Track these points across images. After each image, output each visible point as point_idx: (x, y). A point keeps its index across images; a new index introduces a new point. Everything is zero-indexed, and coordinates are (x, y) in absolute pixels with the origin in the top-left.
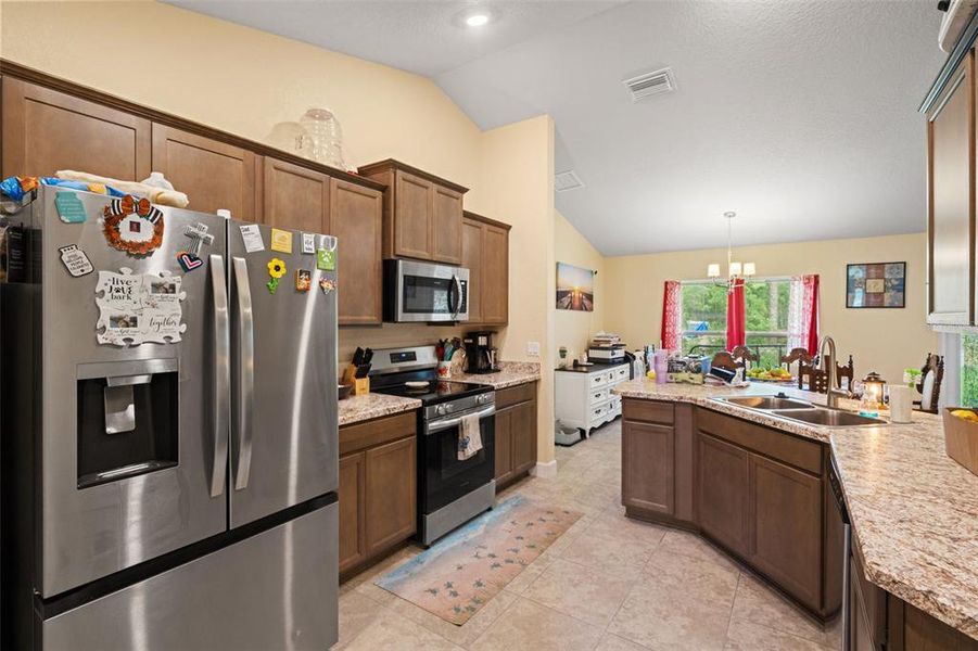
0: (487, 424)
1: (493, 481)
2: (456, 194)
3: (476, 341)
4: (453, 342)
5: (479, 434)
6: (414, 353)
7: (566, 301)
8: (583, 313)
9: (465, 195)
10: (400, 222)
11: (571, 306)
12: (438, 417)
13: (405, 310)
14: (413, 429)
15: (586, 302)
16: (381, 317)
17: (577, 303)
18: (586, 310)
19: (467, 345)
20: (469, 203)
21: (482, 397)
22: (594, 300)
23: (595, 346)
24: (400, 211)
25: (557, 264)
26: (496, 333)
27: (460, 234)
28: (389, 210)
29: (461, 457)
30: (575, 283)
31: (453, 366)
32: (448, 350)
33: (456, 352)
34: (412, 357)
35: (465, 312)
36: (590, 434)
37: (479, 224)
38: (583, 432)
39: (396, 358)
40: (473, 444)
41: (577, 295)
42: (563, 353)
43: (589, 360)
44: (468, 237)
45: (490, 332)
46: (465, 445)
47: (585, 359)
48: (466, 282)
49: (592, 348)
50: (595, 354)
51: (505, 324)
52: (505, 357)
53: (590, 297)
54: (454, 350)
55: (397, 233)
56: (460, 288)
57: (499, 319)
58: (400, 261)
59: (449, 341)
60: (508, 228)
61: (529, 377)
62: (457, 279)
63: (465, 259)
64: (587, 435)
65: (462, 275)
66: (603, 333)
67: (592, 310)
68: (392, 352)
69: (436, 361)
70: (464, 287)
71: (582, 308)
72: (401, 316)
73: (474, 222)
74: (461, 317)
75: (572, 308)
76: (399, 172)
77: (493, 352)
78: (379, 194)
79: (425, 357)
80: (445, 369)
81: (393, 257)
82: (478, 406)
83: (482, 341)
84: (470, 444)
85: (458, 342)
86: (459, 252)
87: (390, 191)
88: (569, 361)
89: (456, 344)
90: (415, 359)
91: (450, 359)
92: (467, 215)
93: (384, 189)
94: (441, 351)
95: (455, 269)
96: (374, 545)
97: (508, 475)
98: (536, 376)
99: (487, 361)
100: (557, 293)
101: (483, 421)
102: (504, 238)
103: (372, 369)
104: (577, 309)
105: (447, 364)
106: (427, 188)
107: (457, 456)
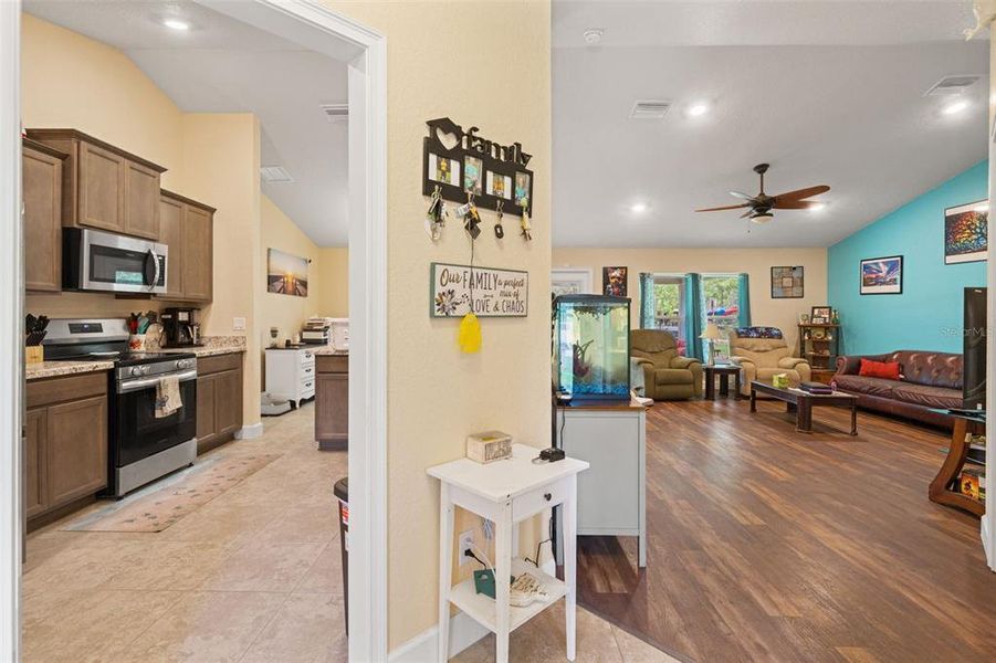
0: (187, 388)
1: (195, 440)
2: (152, 172)
3: (175, 316)
4: (147, 315)
5: (178, 394)
6: (100, 325)
7: (278, 285)
8: (297, 298)
9: (162, 174)
10: (85, 192)
11: (284, 291)
12: (134, 377)
13: (92, 278)
14: (104, 389)
15: (300, 288)
16: (60, 284)
17: (290, 288)
18: (300, 295)
19: (164, 320)
20: (166, 182)
21: (182, 362)
22: (309, 286)
23: (309, 328)
24: (85, 182)
25: (269, 250)
26: (199, 309)
27: (156, 209)
28: (71, 178)
29: (158, 414)
30: (289, 269)
31: (148, 340)
32: (142, 323)
33: (151, 327)
34: (98, 328)
35: (163, 285)
36: (301, 405)
37: (179, 203)
38: (293, 404)
39: (74, 328)
40: (172, 402)
41: (290, 280)
42: (274, 333)
43: (302, 340)
44: (166, 214)
45: (192, 307)
46: (163, 403)
47: (298, 339)
48: (164, 257)
49: (305, 330)
50: (307, 335)
51: (209, 301)
52: (208, 331)
53: (304, 284)
54: (149, 324)
55: (81, 202)
56: (157, 263)
57: (202, 295)
58: (86, 231)
59: (143, 314)
60: (213, 211)
61: (234, 349)
62: (153, 253)
63: (163, 235)
64: (298, 406)
65: (159, 250)
66: (316, 317)
67: (306, 295)
68: (71, 322)
69: (128, 334)
70: (162, 263)
71: (295, 292)
72: (86, 284)
73: (173, 201)
74: (157, 290)
75: (284, 293)
76: (82, 143)
77: (195, 328)
78: (58, 162)
79: (113, 329)
80: (139, 342)
81: (76, 226)
82: (178, 370)
83: (183, 317)
84: (169, 403)
85: (155, 317)
86: (156, 228)
87: (72, 159)
88: (281, 340)
89: (152, 318)
90: (101, 331)
91: (144, 333)
92: (164, 193)
93: (64, 157)
94: (132, 324)
95: (152, 244)
96: (57, 498)
97: (211, 436)
98: (242, 348)
99: (189, 336)
100: (269, 277)
101: (183, 384)
102: (207, 219)
103: (46, 338)
104: (289, 294)
105: (141, 337)
106: (118, 163)
107: (154, 414)
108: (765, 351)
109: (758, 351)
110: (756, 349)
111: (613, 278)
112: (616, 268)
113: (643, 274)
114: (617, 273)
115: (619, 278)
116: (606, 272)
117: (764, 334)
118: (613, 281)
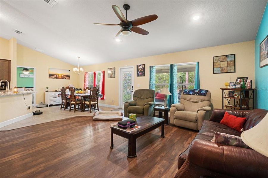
15: (66, 77)
17: (60, 77)
25: (49, 68)
36: (50, 106)
42: (47, 88)
45: (6, 82)
60: (10, 61)
64: (48, 106)
67: (69, 79)
71: (63, 78)
75: (57, 78)
83: (3, 84)
100: (49, 75)
104: (60, 79)
108: (196, 102)
109: (192, 102)
110: (192, 100)
111: (140, 69)
112: (140, 65)
113: (151, 67)
114: (141, 67)
115: (142, 69)
116: (137, 67)
117: (197, 93)
118: (140, 70)
